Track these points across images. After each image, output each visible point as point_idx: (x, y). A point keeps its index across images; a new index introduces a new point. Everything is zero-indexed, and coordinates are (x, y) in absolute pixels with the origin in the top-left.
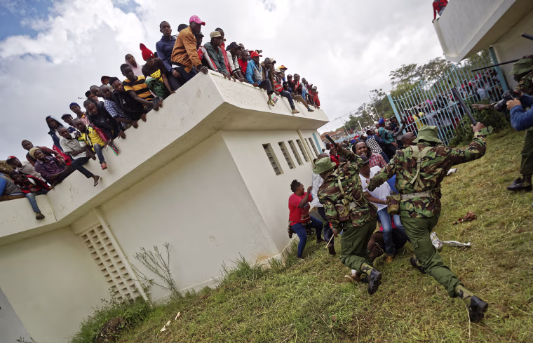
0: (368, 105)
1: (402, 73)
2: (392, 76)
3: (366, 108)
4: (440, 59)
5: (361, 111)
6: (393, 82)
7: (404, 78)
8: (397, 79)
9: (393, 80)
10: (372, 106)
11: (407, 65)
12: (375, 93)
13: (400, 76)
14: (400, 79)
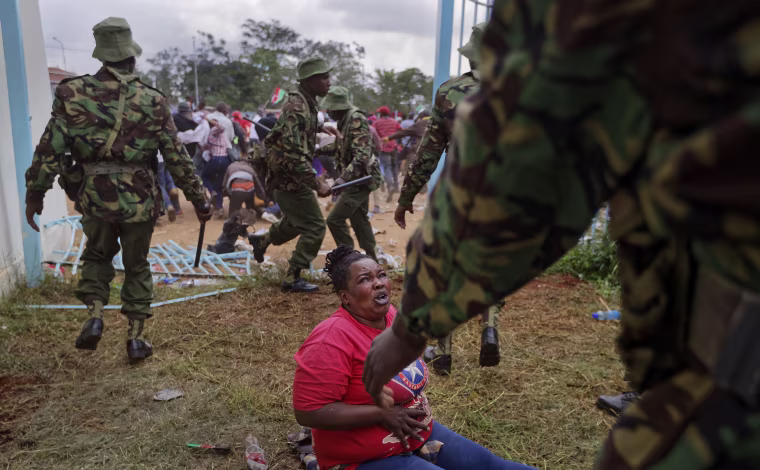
0: (184, 57)
1: (269, 36)
2: (247, 30)
3: (176, 61)
4: (346, 50)
5: (163, 62)
6: (245, 43)
7: (267, 45)
8: (254, 42)
9: (246, 39)
10: (191, 64)
11: (283, 24)
12: (206, 40)
13: (263, 40)
14: (260, 45)
